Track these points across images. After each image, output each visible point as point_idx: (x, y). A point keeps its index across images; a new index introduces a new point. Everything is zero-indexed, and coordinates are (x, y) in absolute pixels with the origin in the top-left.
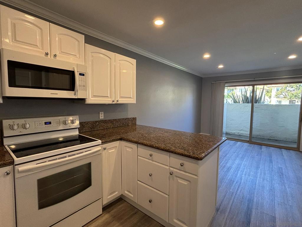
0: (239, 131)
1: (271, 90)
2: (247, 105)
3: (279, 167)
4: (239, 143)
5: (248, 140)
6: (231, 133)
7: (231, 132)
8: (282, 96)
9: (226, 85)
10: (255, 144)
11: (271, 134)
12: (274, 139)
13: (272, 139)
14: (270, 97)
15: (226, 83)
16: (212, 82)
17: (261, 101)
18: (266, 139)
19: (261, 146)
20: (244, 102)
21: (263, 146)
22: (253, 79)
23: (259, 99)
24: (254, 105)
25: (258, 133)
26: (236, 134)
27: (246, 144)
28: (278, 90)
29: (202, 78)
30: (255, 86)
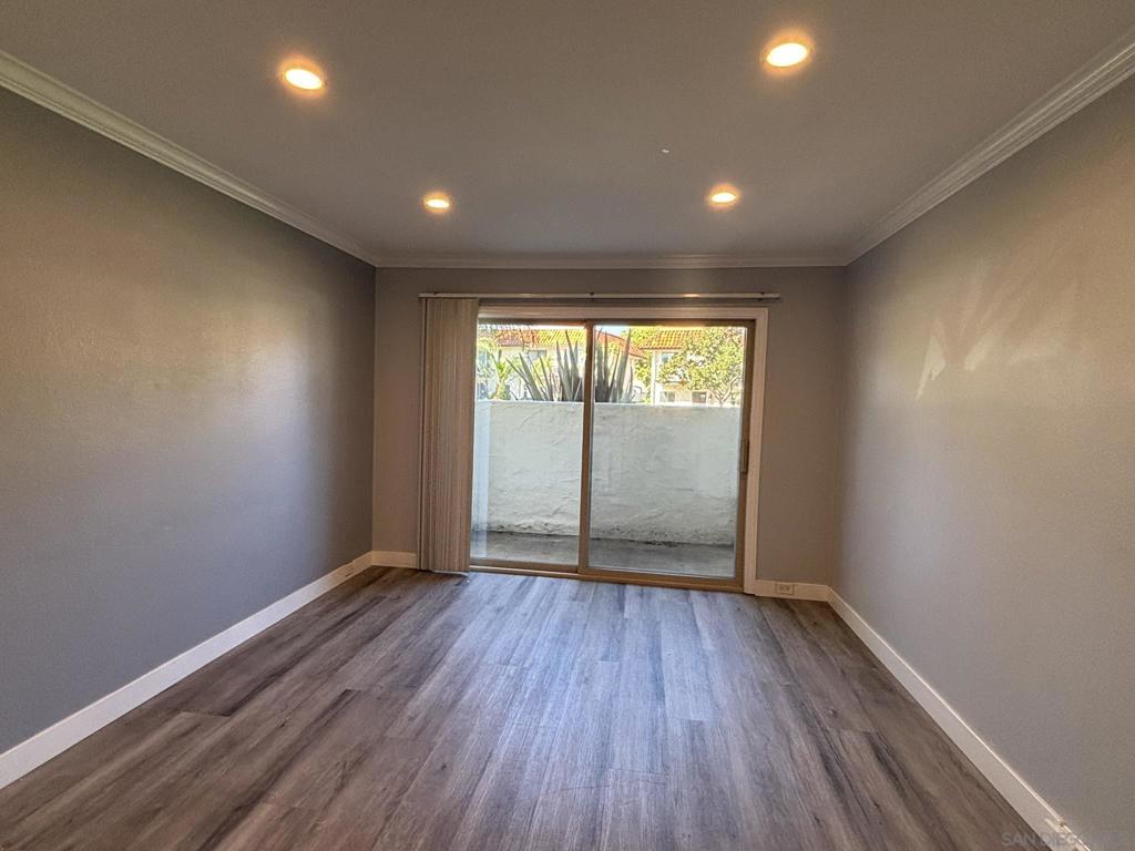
0: (548, 516)
1: (650, 359)
2: (572, 410)
3: (690, 722)
4: (540, 583)
5: (576, 563)
6: (517, 530)
7: (517, 523)
8: (677, 378)
9: (480, 316)
10: (598, 581)
11: (653, 521)
12: (663, 539)
13: (656, 538)
14: (648, 381)
15: (482, 302)
16: (422, 295)
17: (621, 391)
18: (638, 542)
19: (622, 587)
20: (568, 398)
21: (628, 587)
22: (588, 296)
23: (616, 385)
24: (596, 410)
25: (613, 522)
26: (538, 530)
27: (568, 587)
28: (665, 360)
29: (375, 268)
30: (598, 328)
